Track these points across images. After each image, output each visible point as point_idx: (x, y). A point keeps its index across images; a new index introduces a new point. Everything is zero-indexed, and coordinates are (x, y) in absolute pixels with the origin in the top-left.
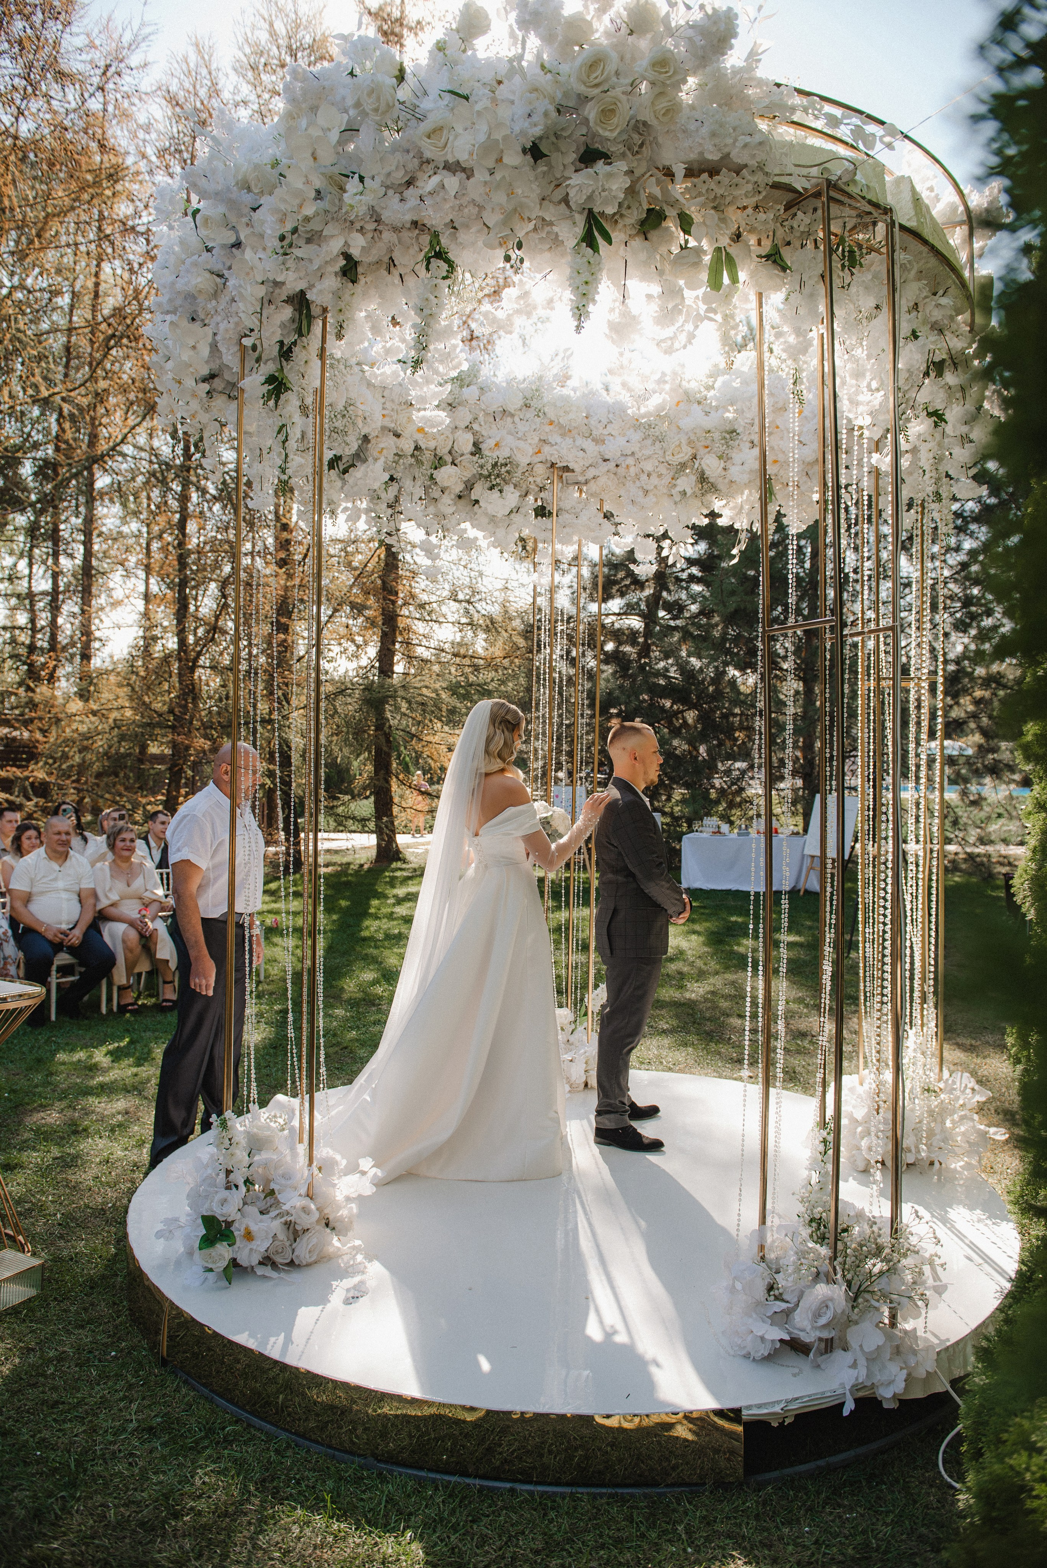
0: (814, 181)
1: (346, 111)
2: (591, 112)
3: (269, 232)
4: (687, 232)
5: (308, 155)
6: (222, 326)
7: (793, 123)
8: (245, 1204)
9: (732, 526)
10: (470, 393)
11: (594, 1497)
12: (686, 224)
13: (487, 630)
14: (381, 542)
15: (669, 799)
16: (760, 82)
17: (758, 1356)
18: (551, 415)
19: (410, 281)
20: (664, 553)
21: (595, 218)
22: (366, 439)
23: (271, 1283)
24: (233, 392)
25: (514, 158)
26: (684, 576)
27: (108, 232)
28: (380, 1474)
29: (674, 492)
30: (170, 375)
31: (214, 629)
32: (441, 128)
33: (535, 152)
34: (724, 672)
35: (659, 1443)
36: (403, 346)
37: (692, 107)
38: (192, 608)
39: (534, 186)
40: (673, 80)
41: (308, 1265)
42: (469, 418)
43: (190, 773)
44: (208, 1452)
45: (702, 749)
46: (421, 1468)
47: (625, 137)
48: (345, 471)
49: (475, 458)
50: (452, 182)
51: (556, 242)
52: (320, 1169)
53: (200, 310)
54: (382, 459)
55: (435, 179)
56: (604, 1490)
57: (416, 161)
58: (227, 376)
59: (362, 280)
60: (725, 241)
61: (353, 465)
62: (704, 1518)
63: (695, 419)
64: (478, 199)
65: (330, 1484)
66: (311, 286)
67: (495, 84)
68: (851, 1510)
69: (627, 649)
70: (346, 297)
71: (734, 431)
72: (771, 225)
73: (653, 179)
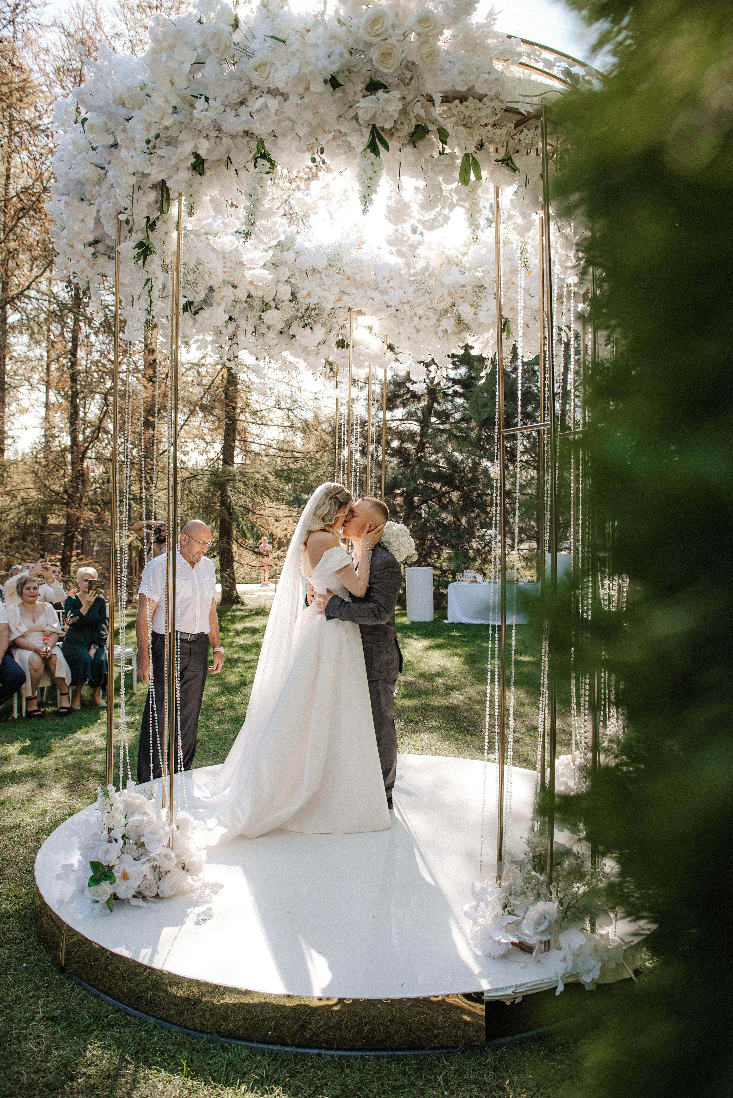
0: (535, 107)
1: (195, 50)
2: (374, 54)
3: (138, 137)
4: (444, 142)
5: (167, 81)
6: (104, 206)
7: (521, 64)
8: (122, 853)
9: (481, 355)
10: (289, 256)
11: (378, 1058)
12: (443, 136)
13: (304, 432)
14: (224, 366)
15: (439, 557)
16: (497, 35)
17: (496, 955)
18: (349, 272)
19: (243, 173)
20: (432, 375)
21: (377, 131)
22: (211, 289)
23: (143, 910)
24: (112, 254)
25: (318, 87)
26: (450, 391)
27: (17, 129)
28: (222, 1046)
29: (438, 330)
30: (65, 241)
31: (99, 429)
32: (265, 64)
33: (334, 83)
34: (479, 464)
35: (425, 1019)
36: (237, 222)
37: (447, 52)
38: (81, 414)
39: (333, 108)
40: (433, 32)
41: (169, 897)
42: (288, 274)
43: (80, 538)
44: (95, 1033)
45: (464, 521)
46: (253, 1041)
47: (399, 73)
48: (196, 313)
49: (293, 304)
50: (273, 103)
51: (349, 148)
52: (178, 827)
53: (87, 193)
54: (224, 304)
55: (261, 101)
56: (385, 1053)
57: (247, 87)
58: (108, 242)
59: (207, 173)
60: (471, 149)
61: (202, 309)
62: (457, 1070)
63: (454, 277)
64: (293, 117)
65: (186, 1053)
66: (170, 177)
67: (305, 31)
68: (562, 1062)
69: (409, 446)
70: (196, 185)
71: (482, 286)
72: (504, 139)
73: (419, 104)
